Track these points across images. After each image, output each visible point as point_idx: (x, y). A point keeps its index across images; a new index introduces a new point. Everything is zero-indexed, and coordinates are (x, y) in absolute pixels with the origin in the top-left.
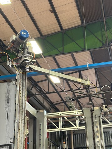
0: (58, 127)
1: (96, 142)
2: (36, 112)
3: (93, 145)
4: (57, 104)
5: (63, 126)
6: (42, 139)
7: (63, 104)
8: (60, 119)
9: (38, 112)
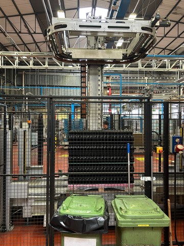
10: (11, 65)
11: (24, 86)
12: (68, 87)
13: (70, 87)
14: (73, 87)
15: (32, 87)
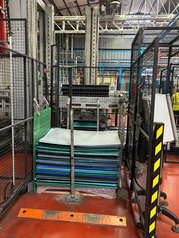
0: (62, 29)
1: (93, 36)
2: (44, 6)
3: (90, 39)
4: (61, 10)
5: (66, 29)
6: (50, 30)
7: (66, 10)
8: (64, 22)
9: (46, 6)
10: (59, 30)
11: (72, 50)
12: (115, 50)
13: (118, 50)
14: (121, 50)
15: (81, 51)
